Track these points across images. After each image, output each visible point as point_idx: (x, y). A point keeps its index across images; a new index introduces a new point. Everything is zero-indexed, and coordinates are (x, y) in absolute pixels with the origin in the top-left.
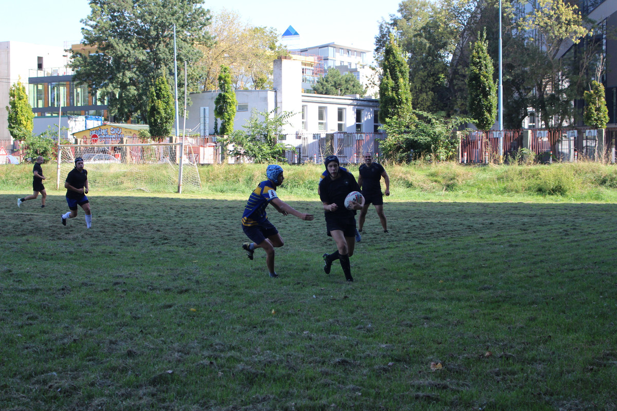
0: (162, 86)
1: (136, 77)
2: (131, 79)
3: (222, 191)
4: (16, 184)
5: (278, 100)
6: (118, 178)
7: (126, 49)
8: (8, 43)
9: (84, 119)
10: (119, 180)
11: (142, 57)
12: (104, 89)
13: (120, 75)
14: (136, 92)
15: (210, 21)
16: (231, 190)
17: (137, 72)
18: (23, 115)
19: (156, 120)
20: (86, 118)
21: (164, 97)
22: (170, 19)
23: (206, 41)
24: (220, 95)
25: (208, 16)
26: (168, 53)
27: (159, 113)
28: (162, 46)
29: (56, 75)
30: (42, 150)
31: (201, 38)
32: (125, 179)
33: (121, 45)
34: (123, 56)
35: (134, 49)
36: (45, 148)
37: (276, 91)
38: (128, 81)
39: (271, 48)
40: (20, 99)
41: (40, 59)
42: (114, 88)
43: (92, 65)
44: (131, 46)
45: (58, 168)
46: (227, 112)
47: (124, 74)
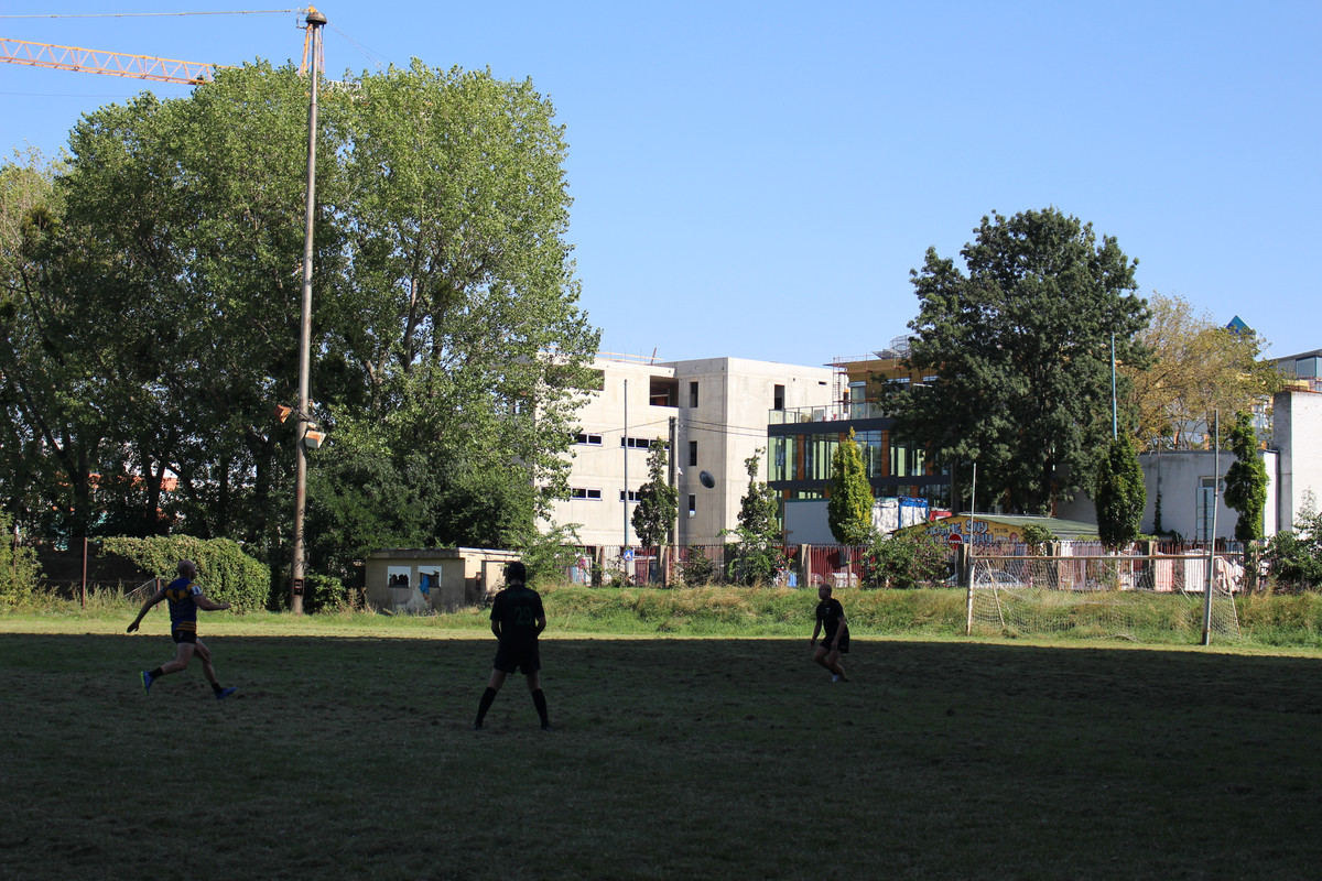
0: (1124, 450)
1: (1009, 425)
2: (1000, 430)
3: (1275, 643)
4: (870, 625)
5: (1284, 470)
6: (1060, 616)
7: (995, 376)
8: (724, 361)
9: (897, 504)
10: (1065, 621)
11: (1023, 391)
12: (951, 449)
13: (981, 424)
14: (1009, 455)
15: (1146, 320)
16: (1292, 641)
17: (1012, 418)
18: (857, 500)
19: (1112, 512)
20: (900, 501)
21: (1128, 470)
22: (1077, 320)
23: (1137, 358)
24: (1235, 465)
25: (1143, 312)
26: (1070, 382)
27: (1119, 498)
28: (1058, 369)
29: (820, 420)
30: (900, 563)
31: (1129, 354)
32: (1075, 618)
33: (985, 369)
34: (988, 387)
35: (1009, 375)
36: (906, 560)
37: (1278, 455)
38: (996, 435)
39: (1249, 369)
40: (853, 472)
41: (779, 390)
42: (970, 449)
43: (928, 405)
44: (1004, 369)
45: (968, 597)
46: (1251, 497)
47: (989, 423)
